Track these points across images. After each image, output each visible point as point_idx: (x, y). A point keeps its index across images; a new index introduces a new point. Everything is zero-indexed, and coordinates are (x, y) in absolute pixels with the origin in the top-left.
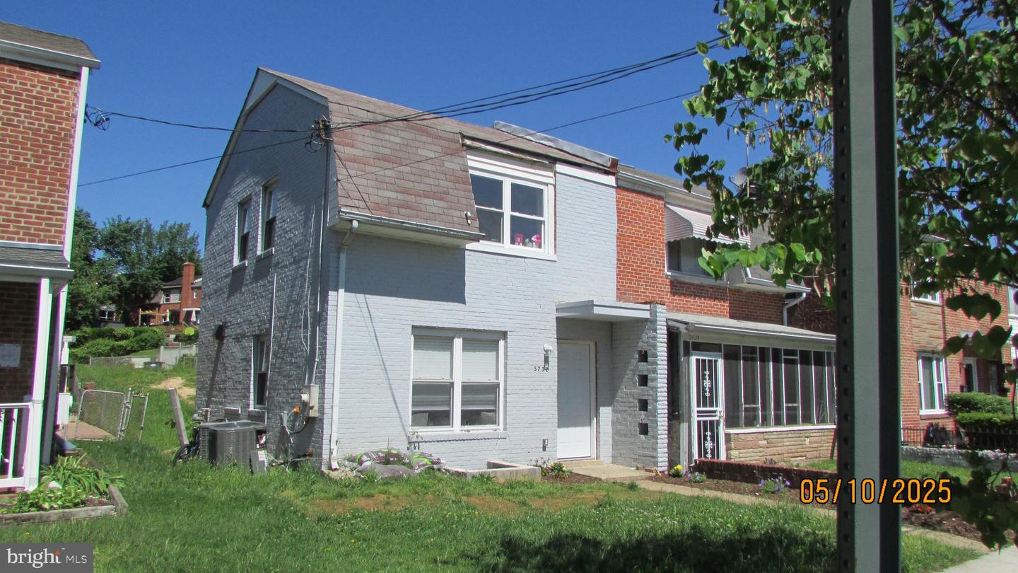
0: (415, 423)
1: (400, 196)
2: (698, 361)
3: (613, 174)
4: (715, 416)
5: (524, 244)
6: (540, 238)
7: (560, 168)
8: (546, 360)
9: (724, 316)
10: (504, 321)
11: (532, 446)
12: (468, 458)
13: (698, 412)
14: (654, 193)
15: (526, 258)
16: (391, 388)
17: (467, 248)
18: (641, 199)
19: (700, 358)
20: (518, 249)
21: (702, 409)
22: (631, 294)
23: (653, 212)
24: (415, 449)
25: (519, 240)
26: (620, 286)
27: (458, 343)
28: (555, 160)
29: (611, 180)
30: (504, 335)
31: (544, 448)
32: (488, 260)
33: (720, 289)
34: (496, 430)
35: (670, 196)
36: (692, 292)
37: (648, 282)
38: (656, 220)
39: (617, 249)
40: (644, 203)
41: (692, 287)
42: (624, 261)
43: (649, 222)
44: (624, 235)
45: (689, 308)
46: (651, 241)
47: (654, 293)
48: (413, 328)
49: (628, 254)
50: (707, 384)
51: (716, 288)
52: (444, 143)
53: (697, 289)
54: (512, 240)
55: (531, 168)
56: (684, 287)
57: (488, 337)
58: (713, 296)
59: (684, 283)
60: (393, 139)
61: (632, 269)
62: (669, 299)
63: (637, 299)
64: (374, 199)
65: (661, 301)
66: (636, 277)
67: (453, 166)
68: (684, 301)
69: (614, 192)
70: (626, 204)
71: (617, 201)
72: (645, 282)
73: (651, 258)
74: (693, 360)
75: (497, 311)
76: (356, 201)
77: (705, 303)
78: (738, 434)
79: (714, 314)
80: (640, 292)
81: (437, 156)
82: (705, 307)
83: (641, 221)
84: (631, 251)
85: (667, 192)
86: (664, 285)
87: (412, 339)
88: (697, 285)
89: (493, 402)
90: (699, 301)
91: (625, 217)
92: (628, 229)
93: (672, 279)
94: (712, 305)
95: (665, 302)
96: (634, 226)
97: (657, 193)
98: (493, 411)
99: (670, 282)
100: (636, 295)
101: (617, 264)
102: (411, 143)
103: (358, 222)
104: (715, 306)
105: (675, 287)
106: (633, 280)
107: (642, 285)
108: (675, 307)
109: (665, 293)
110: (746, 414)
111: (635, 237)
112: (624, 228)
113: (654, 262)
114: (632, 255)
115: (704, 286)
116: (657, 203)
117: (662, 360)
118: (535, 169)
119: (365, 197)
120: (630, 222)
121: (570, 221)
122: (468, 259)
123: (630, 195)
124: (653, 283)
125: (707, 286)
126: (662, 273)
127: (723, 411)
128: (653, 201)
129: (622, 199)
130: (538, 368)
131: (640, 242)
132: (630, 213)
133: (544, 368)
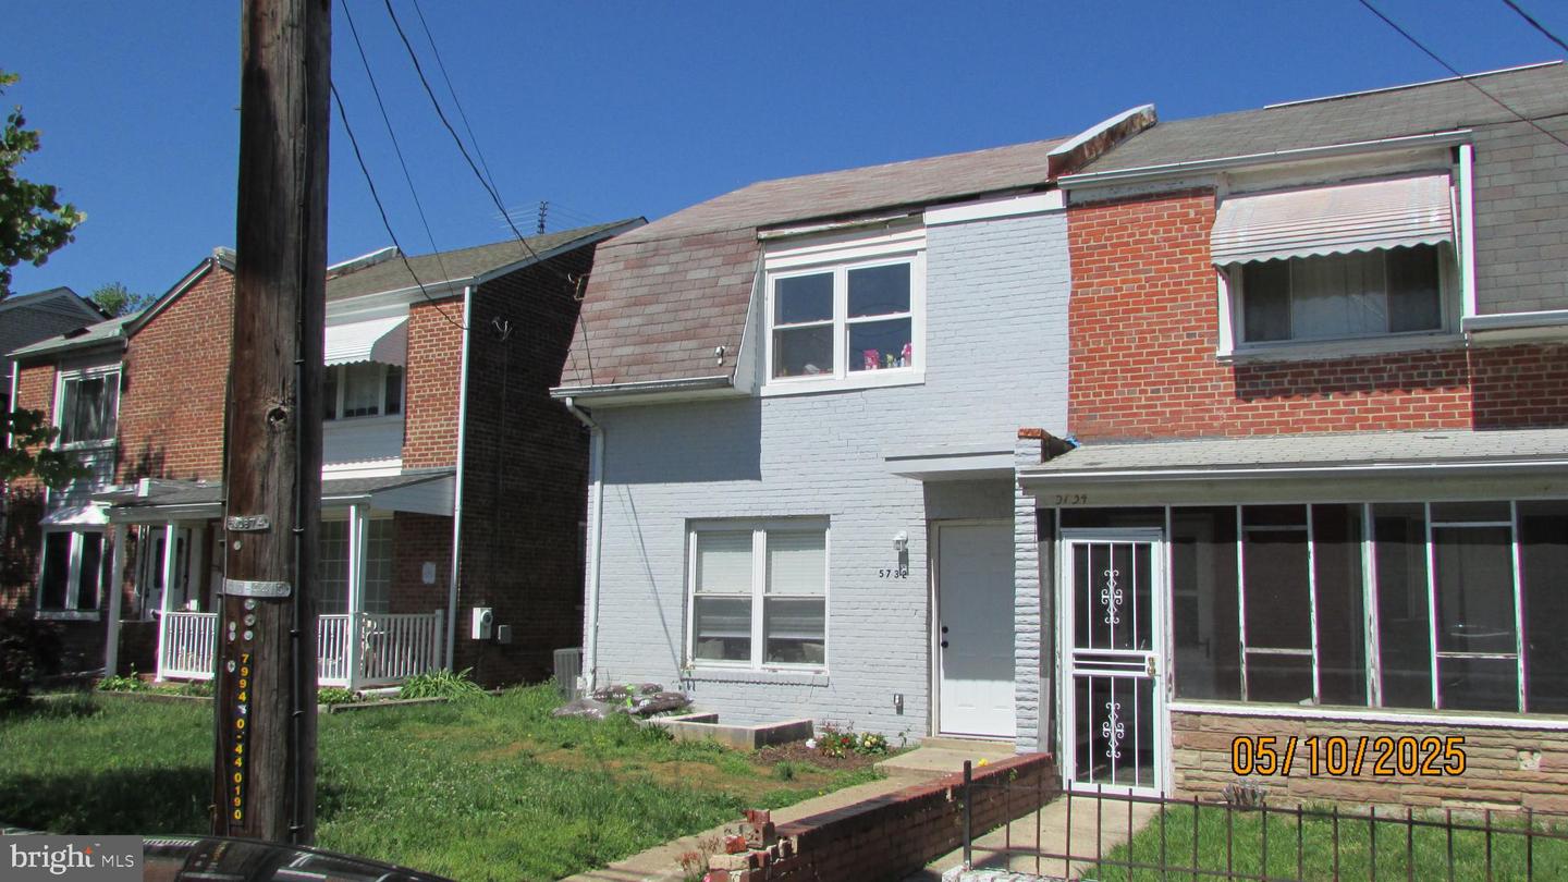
0: (697, 654)
1: (638, 350)
2: (1079, 550)
3: (1057, 186)
4: (1142, 669)
5: (883, 365)
6: (909, 349)
7: (931, 216)
8: (904, 558)
9: (1460, 425)
10: (824, 498)
11: (876, 701)
12: (766, 710)
13: (1078, 657)
14: (1178, 186)
15: (865, 389)
16: (659, 605)
17: (762, 395)
18: (1141, 211)
19: (1089, 542)
20: (871, 376)
21: (1090, 651)
22: (1108, 416)
23: (1180, 230)
24: (689, 688)
25: (869, 360)
26: (1080, 403)
27: (759, 538)
28: (918, 208)
29: (1054, 199)
30: (824, 520)
31: (900, 710)
32: (798, 407)
33: (1434, 358)
34: (818, 672)
35: (1242, 176)
36: (1317, 381)
37: (1163, 383)
38: (1187, 244)
39: (1071, 332)
40: (1149, 218)
41: (1316, 371)
42: (1091, 351)
43: (1166, 254)
44: (1092, 299)
45: (1305, 421)
46: (1171, 292)
47: (1180, 404)
48: (690, 524)
49: (1100, 336)
50: (1112, 597)
51: (1414, 359)
52: (731, 249)
53: (1334, 372)
54: (856, 363)
55: (882, 234)
56: (1285, 375)
57: (806, 526)
58: (1401, 380)
59: (1285, 365)
60: (660, 270)
61: (1112, 364)
62: (1230, 409)
63: (1127, 423)
64: (604, 363)
65: (1203, 419)
66: (1125, 378)
67: (731, 280)
68: (1283, 407)
69: (1062, 221)
70: (1096, 235)
71: (1070, 236)
72: (1154, 384)
73: (1172, 329)
74: (1066, 548)
75: (814, 485)
76: (580, 373)
77: (1365, 403)
78: (1198, 714)
79: (1408, 425)
80: (1138, 407)
81: (713, 273)
82: (1367, 411)
83: (1141, 257)
84: (1110, 327)
85: (1220, 172)
86: (1211, 380)
87: (693, 536)
88: (1334, 364)
89: (820, 628)
90: (1341, 401)
91: (1094, 262)
92: (1102, 284)
93: (1244, 362)
94: (1398, 404)
95: (1216, 418)
96: (1118, 274)
97: (1190, 184)
98: (821, 642)
99: (1237, 370)
100: (1124, 416)
101: (1071, 360)
102: (680, 268)
103: (574, 398)
104: (1411, 405)
105: (1252, 380)
106: (1116, 386)
107: (1142, 392)
108: (1252, 424)
109: (1217, 398)
110: (1255, 669)
111: (1123, 296)
112: (1091, 285)
113: (1181, 337)
114: (1114, 334)
115: (1363, 361)
116: (1190, 206)
117: (1029, 551)
118: (890, 233)
119: (594, 362)
120: (1108, 268)
121: (955, 304)
122: (767, 411)
123: (1108, 212)
124: (1176, 382)
125: (1376, 360)
126: (1205, 355)
127: (1167, 661)
128: (1178, 205)
129: (1084, 227)
130: (885, 573)
131: (1135, 303)
132: (1109, 249)
133: (898, 574)
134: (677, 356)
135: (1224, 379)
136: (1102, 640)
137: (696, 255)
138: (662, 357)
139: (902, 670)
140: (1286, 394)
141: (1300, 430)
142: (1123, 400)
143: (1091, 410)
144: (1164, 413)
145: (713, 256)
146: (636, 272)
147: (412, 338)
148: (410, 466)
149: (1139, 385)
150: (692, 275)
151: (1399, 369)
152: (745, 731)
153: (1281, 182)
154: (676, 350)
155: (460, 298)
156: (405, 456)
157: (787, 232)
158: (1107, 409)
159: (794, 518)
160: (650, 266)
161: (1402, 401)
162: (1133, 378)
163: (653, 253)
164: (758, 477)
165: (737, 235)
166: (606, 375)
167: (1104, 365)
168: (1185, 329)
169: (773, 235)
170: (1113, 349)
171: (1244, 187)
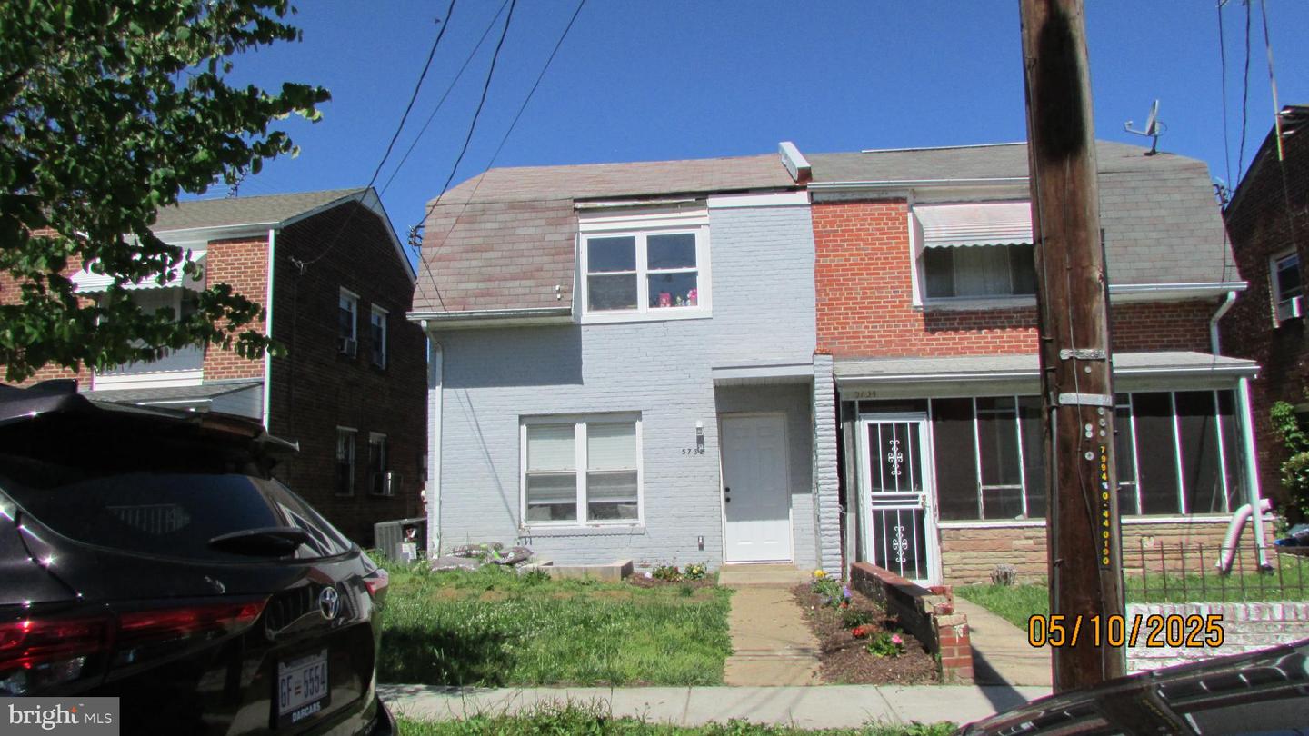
0: (530, 517)
1: (482, 285)
2: (873, 428)
3: (804, 188)
4: (917, 503)
5: (673, 303)
6: (695, 294)
7: (713, 202)
8: (700, 440)
10: (637, 399)
11: (683, 543)
13: (874, 498)
14: (884, 196)
15: (666, 321)
16: (498, 481)
17: (582, 323)
18: (861, 209)
19: (879, 422)
20: (665, 311)
21: (883, 493)
22: (843, 343)
23: (886, 224)
24: (526, 543)
25: (664, 300)
26: (824, 334)
27: (581, 429)
28: (702, 196)
29: (802, 197)
30: (638, 414)
31: (701, 547)
34: (634, 525)
35: (923, 192)
36: (975, 323)
37: (879, 322)
38: (892, 233)
39: (816, 286)
40: (866, 215)
41: (974, 317)
42: (830, 299)
43: (878, 239)
44: (830, 266)
45: (969, 348)
46: (882, 264)
47: (890, 336)
48: (522, 418)
49: (837, 290)
50: (896, 457)
51: (1030, 312)
52: (552, 214)
53: (985, 318)
54: (654, 302)
55: (674, 212)
56: (956, 319)
57: (620, 419)
58: (1023, 324)
59: (954, 313)
60: (489, 225)
61: (845, 309)
62: (923, 340)
63: (856, 347)
64: (451, 294)
65: (906, 345)
66: (854, 318)
67: (557, 236)
68: (955, 339)
69: (807, 212)
70: (832, 223)
71: (813, 222)
72: (873, 322)
73: (884, 288)
74: (863, 426)
75: (626, 389)
76: (431, 302)
77: (1003, 337)
78: (958, 529)
79: (1027, 351)
80: (863, 337)
81: (539, 231)
82: (1004, 342)
83: (862, 240)
84: (843, 284)
85: (910, 189)
86: (910, 321)
87: (524, 429)
88: (984, 312)
89: (634, 493)
90: (989, 336)
91: (830, 241)
92: (835, 256)
93: (929, 310)
94: (1022, 338)
95: (914, 345)
96: (847, 250)
97: (892, 195)
98: (636, 503)
99: (925, 315)
100: (855, 342)
101: (817, 305)
102: (509, 225)
103: (428, 321)
104: (1029, 339)
105: (935, 321)
106: (849, 323)
107: (866, 327)
108: (937, 349)
109: (913, 332)
110: (989, 499)
111: (851, 265)
112: (828, 256)
113: (889, 293)
114: (846, 289)
115: (1001, 312)
116: (892, 209)
117: (826, 430)
118: (680, 212)
119: (442, 293)
120: (839, 246)
121: (732, 264)
122: (586, 335)
123: (838, 209)
124: (888, 322)
125: (1008, 311)
126: (906, 305)
127: (933, 497)
128: (885, 208)
129: (822, 217)
130: (687, 451)
131: (859, 269)
132: (840, 233)
133: (697, 451)
134: (520, 291)
135: (917, 320)
136: (890, 486)
137: (520, 216)
138: (506, 292)
139: (702, 519)
140: (956, 330)
141: (965, 353)
142: (854, 332)
143: (832, 339)
144: (881, 341)
145: (536, 219)
146: (467, 226)
147: (211, 270)
148: (212, 378)
149: (863, 323)
150: (520, 231)
151: (1022, 317)
152: (612, 568)
153: (947, 199)
154: (516, 286)
155: (266, 239)
156: (207, 369)
157: (599, 204)
158: (843, 338)
159: (611, 413)
160: (480, 222)
161: (1024, 336)
162: (859, 318)
163: (479, 213)
164: (580, 382)
165: (555, 204)
166: (455, 303)
167: (840, 309)
168: (892, 288)
169: (588, 206)
170: (846, 299)
171: (923, 200)
